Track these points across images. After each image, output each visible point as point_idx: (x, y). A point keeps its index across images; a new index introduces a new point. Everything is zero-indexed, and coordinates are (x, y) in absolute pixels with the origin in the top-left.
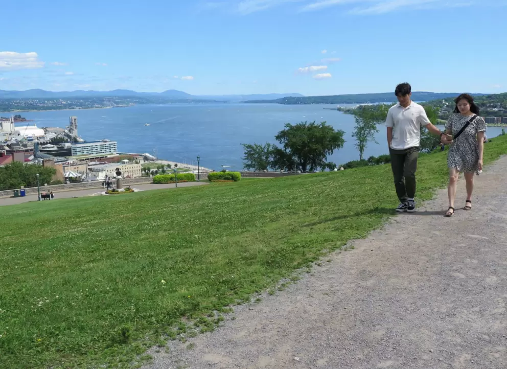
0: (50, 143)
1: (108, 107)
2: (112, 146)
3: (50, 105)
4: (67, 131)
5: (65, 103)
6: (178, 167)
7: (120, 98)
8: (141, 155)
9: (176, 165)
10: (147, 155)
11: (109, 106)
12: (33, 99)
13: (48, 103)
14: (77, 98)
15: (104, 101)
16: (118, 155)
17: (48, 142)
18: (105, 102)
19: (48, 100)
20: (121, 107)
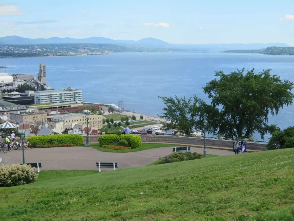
0: (17, 91)
1: (83, 55)
2: (77, 95)
3: (26, 52)
4: (36, 78)
5: (39, 50)
6: (143, 120)
7: (95, 45)
8: (106, 106)
9: (142, 118)
10: (113, 105)
11: (84, 53)
12: (9, 46)
13: (24, 50)
14: (53, 46)
15: (79, 48)
16: (82, 104)
17: (15, 89)
18: (80, 50)
19: (24, 47)
20: (96, 54)
